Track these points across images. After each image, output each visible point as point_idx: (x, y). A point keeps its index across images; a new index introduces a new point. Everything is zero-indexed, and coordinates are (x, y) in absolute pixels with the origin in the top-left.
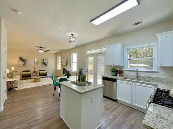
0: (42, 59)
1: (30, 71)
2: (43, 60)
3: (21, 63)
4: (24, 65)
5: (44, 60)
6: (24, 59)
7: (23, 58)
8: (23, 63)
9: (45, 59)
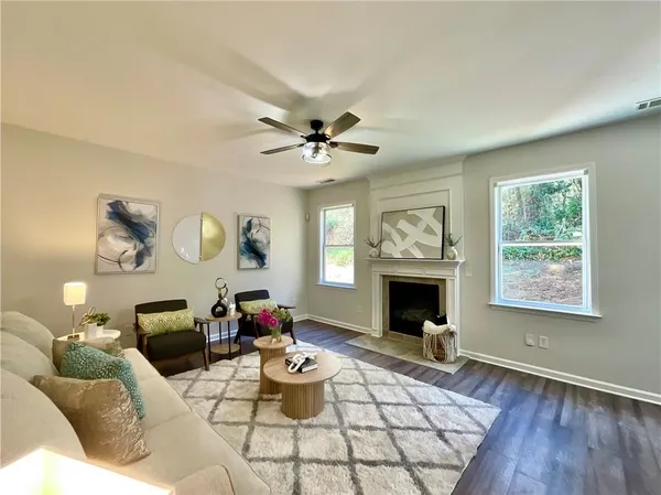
0: (244, 224)
1: (180, 305)
2: (249, 226)
3: (121, 245)
4: (139, 259)
5: (253, 231)
6: (141, 216)
7: (133, 208)
8: (130, 248)
9: (255, 221)
